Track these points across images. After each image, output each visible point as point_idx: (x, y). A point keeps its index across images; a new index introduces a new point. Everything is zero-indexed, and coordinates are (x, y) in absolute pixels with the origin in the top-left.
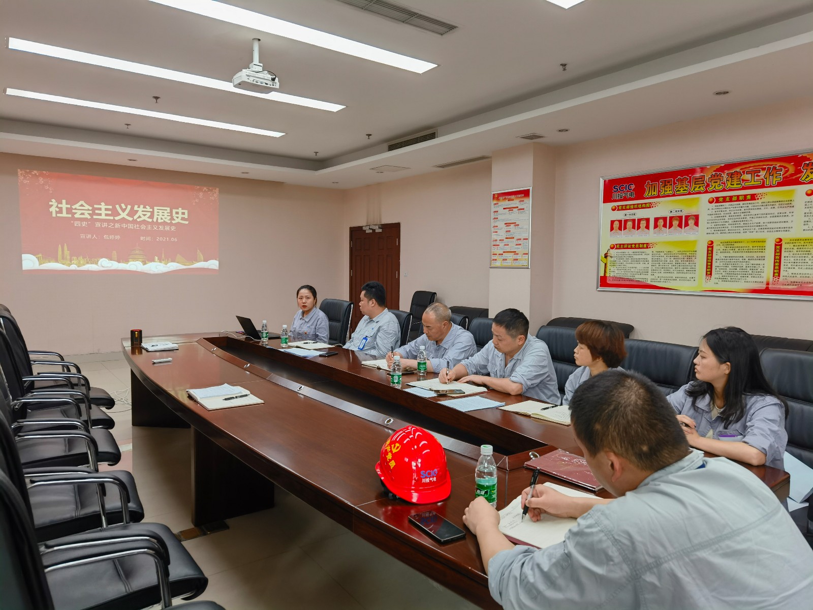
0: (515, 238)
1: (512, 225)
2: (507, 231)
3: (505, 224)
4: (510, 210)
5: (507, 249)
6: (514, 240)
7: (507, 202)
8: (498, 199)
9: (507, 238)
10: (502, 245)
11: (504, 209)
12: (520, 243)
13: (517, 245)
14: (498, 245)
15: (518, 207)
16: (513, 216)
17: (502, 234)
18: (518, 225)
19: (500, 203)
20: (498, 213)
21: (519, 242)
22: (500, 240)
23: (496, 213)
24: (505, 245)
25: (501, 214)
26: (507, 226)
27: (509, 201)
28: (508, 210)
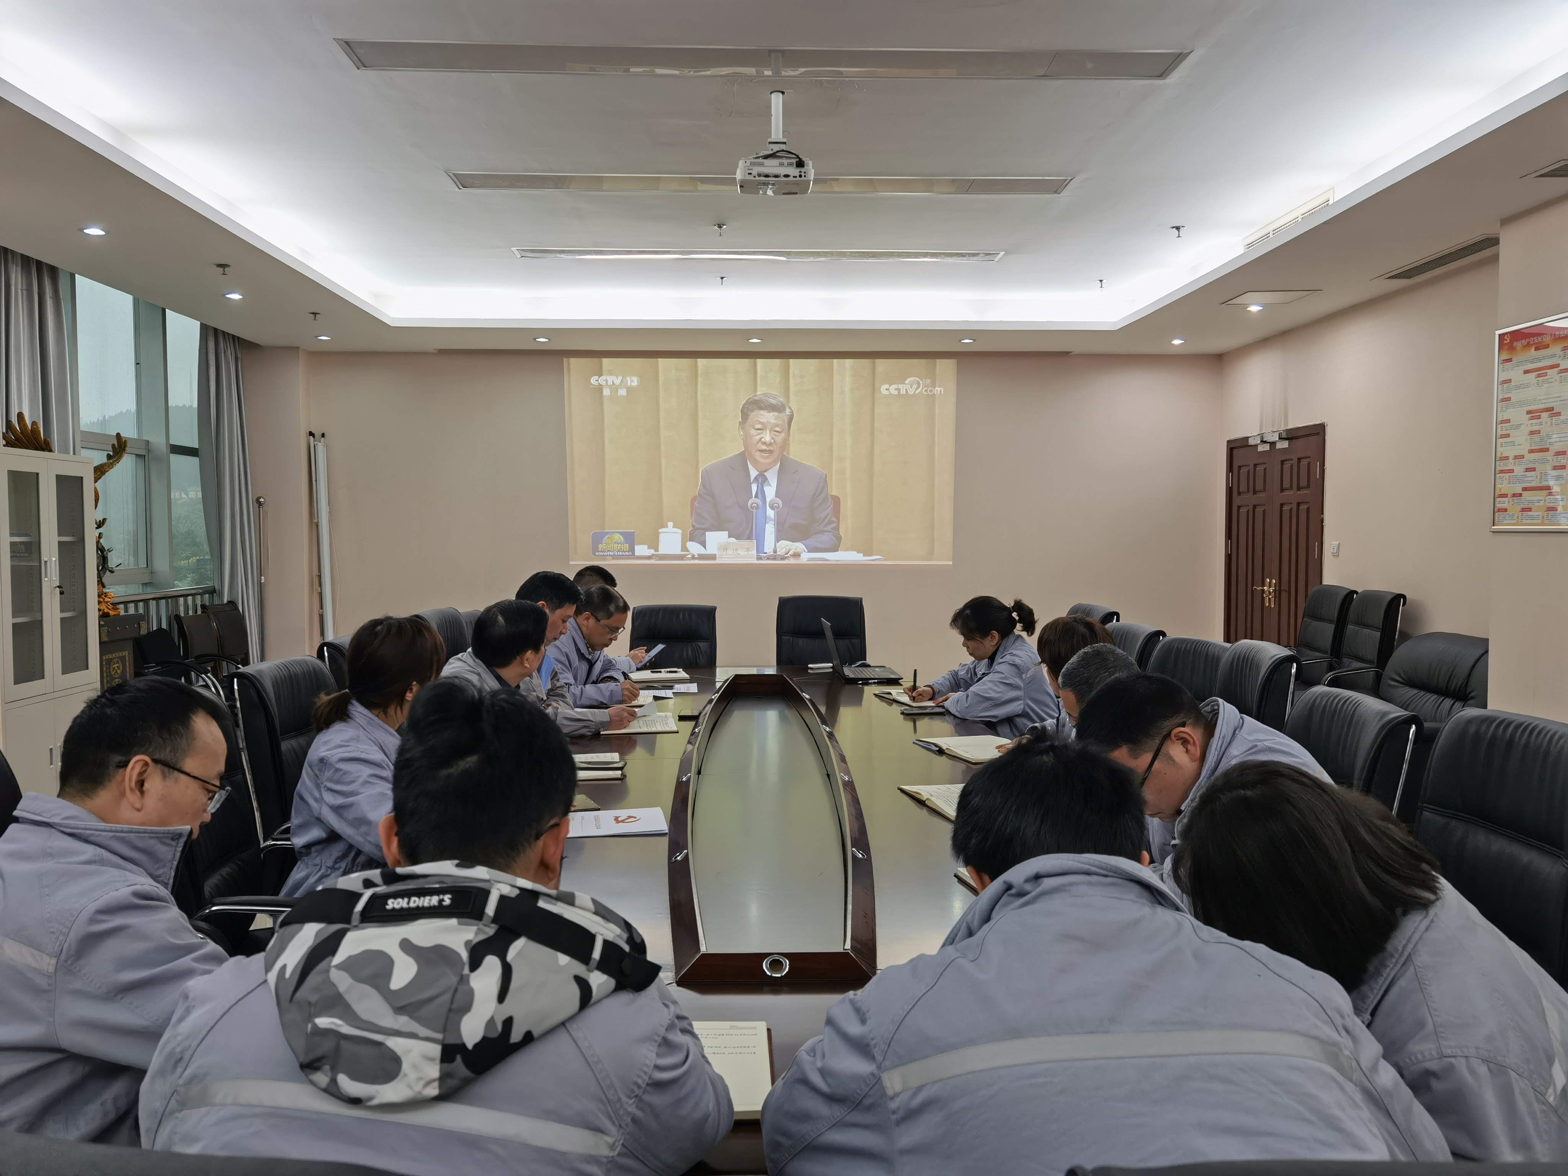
0: (1552, 451)
1: (1545, 415)
2: (1532, 433)
3: (1529, 412)
5: (1533, 480)
6: (1548, 455)
7: (1532, 352)
9: (1531, 451)
10: (1519, 470)
11: (1526, 372)
13: (1555, 468)
14: (1512, 471)
16: (1548, 392)
17: (1520, 440)
18: (1559, 414)
19: (1517, 358)
20: (1513, 384)
21: (1562, 459)
22: (1516, 457)
23: (1505, 385)
24: (1528, 470)
25: (1518, 387)
26: (1532, 418)
27: (1537, 349)
28: (1534, 375)
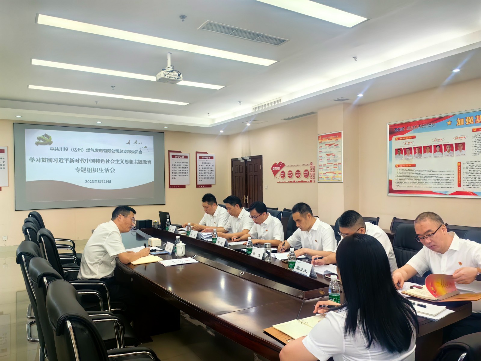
0: (333, 163)
1: (331, 155)
2: (328, 159)
3: (327, 154)
4: (329, 146)
5: (329, 170)
6: (332, 165)
7: (327, 141)
8: (322, 139)
9: (328, 164)
10: (325, 168)
11: (326, 145)
12: (336, 166)
13: (334, 167)
14: (323, 168)
15: (334, 144)
16: (332, 150)
17: (325, 161)
18: (335, 155)
19: (323, 141)
20: (322, 148)
22: (324, 165)
23: (320, 148)
24: (327, 168)
25: (324, 148)
26: (328, 156)
27: (328, 140)
28: (328, 146)
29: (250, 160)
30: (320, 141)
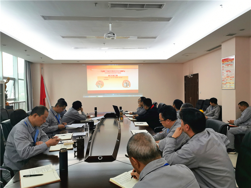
0: (230, 77)
1: (229, 72)
2: (227, 74)
3: (226, 71)
6: (229, 78)
7: (227, 62)
8: (224, 62)
10: (225, 80)
11: (226, 65)
13: (230, 80)
15: (230, 64)
16: (229, 68)
17: (225, 75)
20: (224, 67)
21: (231, 78)
29: (192, 77)
30: (223, 63)
